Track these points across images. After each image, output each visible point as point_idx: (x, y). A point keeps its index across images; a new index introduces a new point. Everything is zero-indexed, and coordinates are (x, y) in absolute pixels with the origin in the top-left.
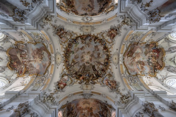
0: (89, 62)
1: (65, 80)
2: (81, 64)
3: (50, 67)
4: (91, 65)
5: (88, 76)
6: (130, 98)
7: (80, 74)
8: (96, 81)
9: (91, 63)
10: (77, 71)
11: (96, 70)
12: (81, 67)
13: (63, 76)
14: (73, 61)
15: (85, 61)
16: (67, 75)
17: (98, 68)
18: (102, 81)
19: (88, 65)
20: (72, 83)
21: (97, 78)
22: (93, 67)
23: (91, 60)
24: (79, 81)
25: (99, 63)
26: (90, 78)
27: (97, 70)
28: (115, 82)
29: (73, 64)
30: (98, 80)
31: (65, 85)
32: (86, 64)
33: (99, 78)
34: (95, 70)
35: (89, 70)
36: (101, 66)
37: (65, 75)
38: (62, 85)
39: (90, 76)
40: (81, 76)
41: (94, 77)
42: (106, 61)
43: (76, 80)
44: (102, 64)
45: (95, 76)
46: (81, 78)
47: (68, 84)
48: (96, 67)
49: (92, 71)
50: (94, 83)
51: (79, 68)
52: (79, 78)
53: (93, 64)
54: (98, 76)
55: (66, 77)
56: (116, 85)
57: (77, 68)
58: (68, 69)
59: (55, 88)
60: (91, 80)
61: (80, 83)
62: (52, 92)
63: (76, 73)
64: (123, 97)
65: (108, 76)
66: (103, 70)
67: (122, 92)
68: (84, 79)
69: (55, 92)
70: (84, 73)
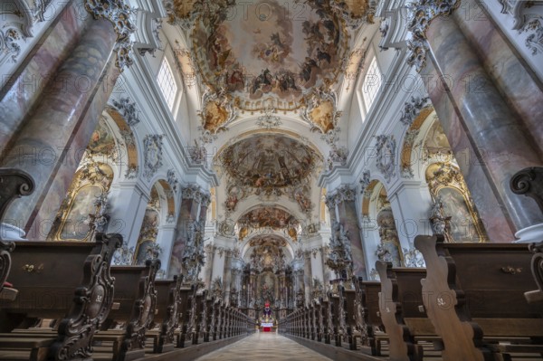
0: (273, 149)
1: (234, 194)
2: (257, 155)
4: (277, 154)
5: (271, 176)
6: (315, 234)
7: (256, 173)
8: (282, 189)
9: (276, 151)
10: (250, 169)
11: (285, 166)
12: (256, 159)
13: (229, 190)
14: (240, 155)
15: (265, 148)
16: (235, 185)
17: (290, 163)
18: (293, 193)
19: (271, 155)
20: (245, 196)
21: (286, 185)
22: (281, 160)
23: (277, 146)
24: (255, 190)
25: (293, 157)
26: (273, 181)
27: (289, 167)
29: (240, 160)
30: (287, 189)
31: (236, 201)
32: (266, 154)
33: (289, 185)
34: (283, 166)
35: (273, 165)
36: (295, 164)
37: (232, 186)
38: (232, 203)
39: (275, 177)
40: (257, 177)
41: (280, 180)
43: (250, 189)
44: (297, 161)
45: (282, 177)
46: (258, 182)
47: (239, 198)
48: (286, 162)
49: (277, 168)
50: (279, 194)
51: (252, 163)
52: (255, 182)
53: (281, 154)
54: (288, 181)
55: (234, 189)
56: (309, 208)
57: (249, 164)
58: (234, 174)
59: (224, 211)
60: (275, 186)
61: (258, 193)
62: (223, 219)
63: (249, 174)
64: (310, 227)
65: (302, 189)
66: (297, 172)
67: (313, 217)
68: (262, 183)
69: (227, 215)
70: (262, 170)
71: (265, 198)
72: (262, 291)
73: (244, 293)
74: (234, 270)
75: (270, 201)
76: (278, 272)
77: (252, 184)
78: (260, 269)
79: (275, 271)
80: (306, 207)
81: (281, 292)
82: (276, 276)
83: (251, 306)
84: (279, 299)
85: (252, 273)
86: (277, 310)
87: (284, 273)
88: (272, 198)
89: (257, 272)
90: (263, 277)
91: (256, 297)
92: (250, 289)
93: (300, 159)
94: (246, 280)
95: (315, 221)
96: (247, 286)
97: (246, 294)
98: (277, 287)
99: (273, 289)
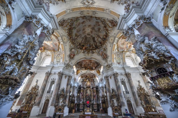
0: (90, 34)
1: (73, 52)
2: (83, 36)
3: (60, 45)
4: (92, 36)
5: (89, 46)
6: (110, 68)
7: (83, 44)
8: (94, 51)
9: (91, 34)
10: (80, 42)
11: (95, 41)
12: (83, 38)
13: (71, 50)
14: (76, 35)
15: (86, 33)
16: (74, 48)
17: (97, 40)
18: (99, 52)
19: (89, 36)
20: (78, 53)
21: (96, 49)
22: (94, 38)
23: (92, 32)
24: (82, 51)
25: (99, 36)
26: (90, 48)
27: (97, 41)
28: (107, 55)
29: (76, 37)
30: (96, 51)
31: (74, 55)
32: (87, 36)
33: (97, 49)
34: (94, 41)
35: (90, 41)
36: (100, 39)
37: (72, 48)
38: (72, 56)
39: (91, 46)
40: (83, 46)
41: (93, 47)
42: (105, 37)
44: (101, 38)
45: (94, 46)
46: (84, 48)
47: (75, 54)
48: (96, 39)
49: (92, 42)
50: (93, 53)
51: (81, 40)
52: (82, 48)
53: (94, 36)
54: (97, 47)
55: (73, 50)
56: (107, 57)
57: (80, 40)
58: (73, 43)
59: (69, 59)
60: (91, 50)
61: (84, 53)
62: (68, 62)
63: (80, 45)
64: (107, 66)
65: (103, 50)
66: (100, 43)
67: (108, 62)
68: (86, 49)
69: (70, 61)
70: (85, 43)
71: (87, 55)
72: (86, 96)
73: (78, 97)
74: (74, 87)
75: (89, 56)
76: (93, 88)
77: (81, 49)
78: (85, 87)
79: (91, 88)
80: (105, 57)
81: (94, 97)
82: (92, 90)
83: (81, 103)
84: (93, 99)
85: (82, 88)
86: (93, 104)
87: (95, 89)
88: (90, 55)
89: (84, 88)
90: (86, 90)
91: (83, 99)
92: (81, 95)
93: (102, 37)
94: (79, 92)
95: (110, 63)
96: (79, 94)
97: (79, 97)
98: (92, 94)
99: (91, 95)
